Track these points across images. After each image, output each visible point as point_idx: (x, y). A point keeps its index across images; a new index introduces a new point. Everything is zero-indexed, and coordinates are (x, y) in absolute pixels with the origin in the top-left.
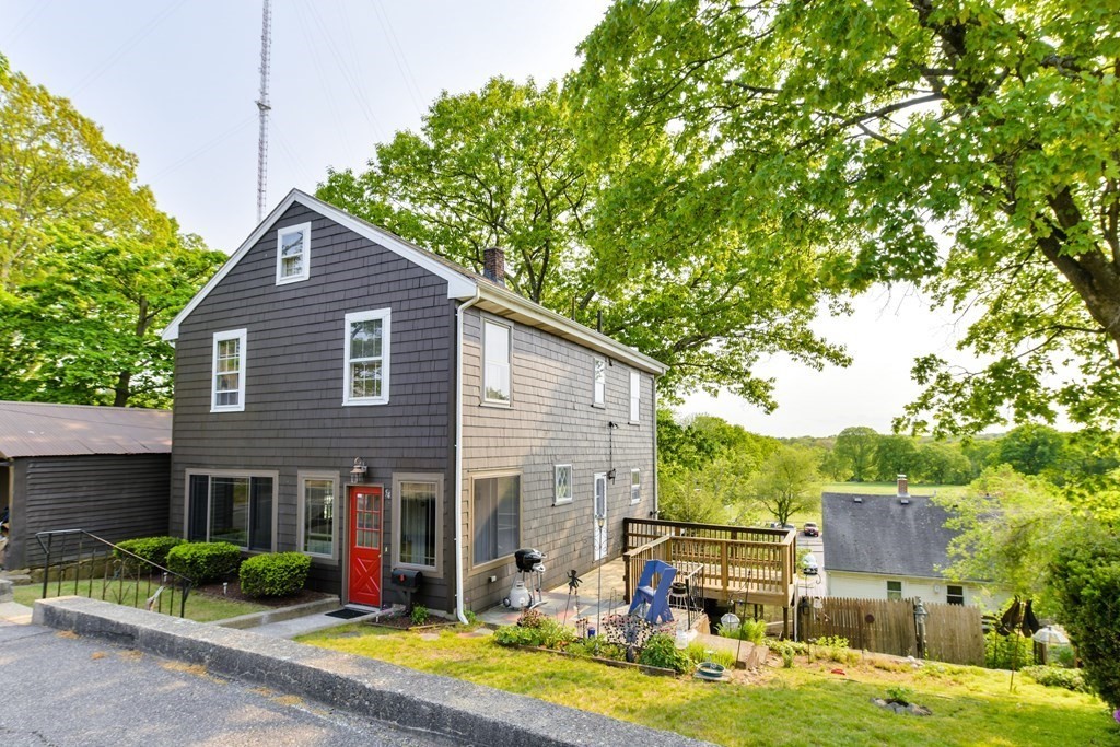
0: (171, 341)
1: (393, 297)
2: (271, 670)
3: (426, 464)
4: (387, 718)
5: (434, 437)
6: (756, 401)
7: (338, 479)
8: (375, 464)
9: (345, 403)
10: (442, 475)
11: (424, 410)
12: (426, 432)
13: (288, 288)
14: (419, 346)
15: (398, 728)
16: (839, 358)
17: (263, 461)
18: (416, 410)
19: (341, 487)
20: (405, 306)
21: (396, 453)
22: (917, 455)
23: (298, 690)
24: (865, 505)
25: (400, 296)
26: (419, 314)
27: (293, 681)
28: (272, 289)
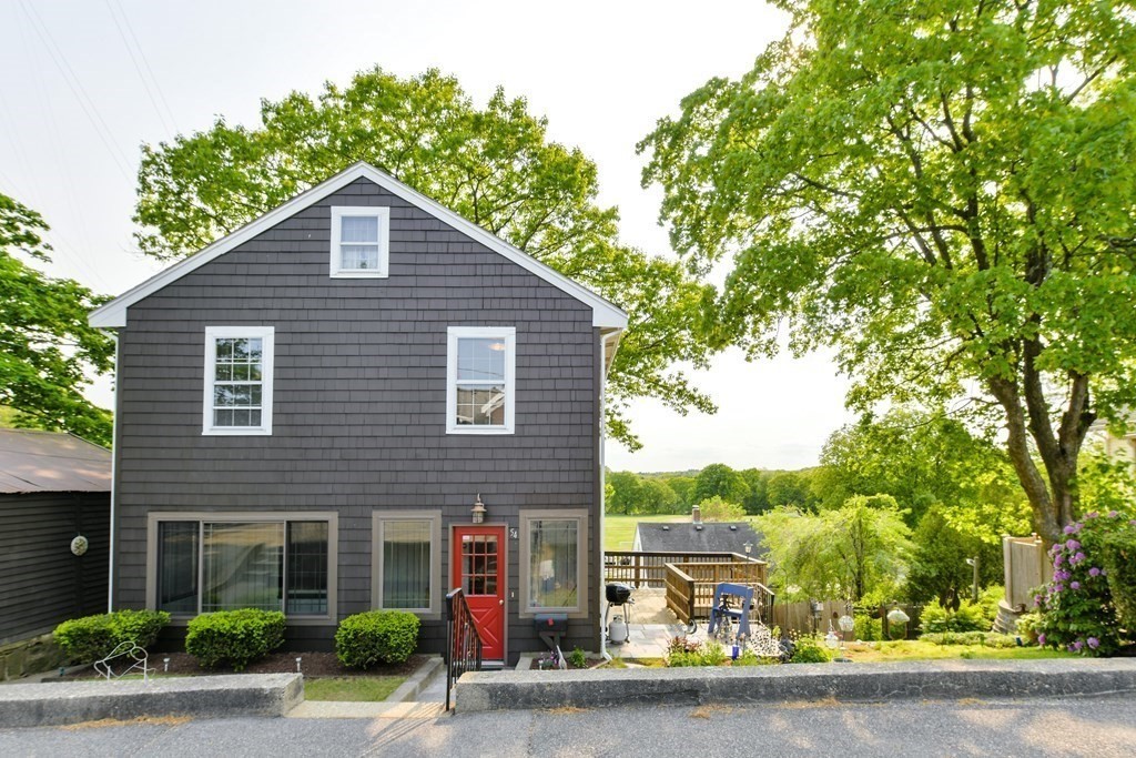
0: (111, 330)
1: (518, 315)
2: (927, 683)
3: (565, 500)
4: (1071, 692)
5: (576, 471)
6: (624, 440)
7: (440, 520)
8: (492, 500)
9: (449, 431)
10: (587, 511)
11: (563, 442)
12: (565, 465)
13: (352, 283)
14: (555, 373)
15: (1085, 697)
16: (705, 405)
17: (311, 501)
18: (552, 443)
19: (445, 529)
20: (535, 327)
21: (523, 489)
22: (640, 489)
23: (965, 693)
24: (671, 533)
25: (527, 315)
26: (555, 338)
27: (957, 687)
28: (322, 281)
